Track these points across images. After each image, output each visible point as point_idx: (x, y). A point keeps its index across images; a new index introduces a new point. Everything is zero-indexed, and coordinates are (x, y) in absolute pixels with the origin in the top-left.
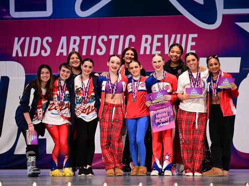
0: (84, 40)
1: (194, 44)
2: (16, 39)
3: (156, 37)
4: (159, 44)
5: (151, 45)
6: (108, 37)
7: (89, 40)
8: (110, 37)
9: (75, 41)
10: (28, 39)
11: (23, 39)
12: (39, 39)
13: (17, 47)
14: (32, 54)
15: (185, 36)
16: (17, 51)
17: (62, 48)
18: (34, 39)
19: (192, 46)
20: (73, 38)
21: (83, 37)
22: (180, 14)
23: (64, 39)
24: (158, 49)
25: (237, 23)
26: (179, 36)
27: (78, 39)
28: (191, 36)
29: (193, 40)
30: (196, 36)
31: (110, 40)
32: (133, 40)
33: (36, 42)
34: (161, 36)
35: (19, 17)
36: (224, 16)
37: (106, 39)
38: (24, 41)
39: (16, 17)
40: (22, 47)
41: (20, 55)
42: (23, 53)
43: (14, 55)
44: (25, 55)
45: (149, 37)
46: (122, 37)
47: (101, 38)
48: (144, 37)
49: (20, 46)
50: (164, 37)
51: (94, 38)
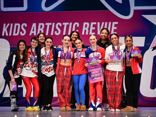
0: (47, 25)
1: (116, 28)
2: (5, 25)
3: (92, 24)
4: (94, 28)
5: (89, 29)
6: (62, 24)
7: (50, 25)
8: (64, 24)
9: (41, 26)
10: (12, 25)
11: (8, 24)
12: (19, 25)
13: (5, 30)
14: (14, 34)
15: (110, 23)
16: (5, 32)
17: (33, 30)
18: (16, 25)
19: (114, 30)
20: (40, 24)
21: (46, 24)
22: (107, 9)
23: (34, 25)
24: (93, 31)
25: (142, 15)
26: (106, 23)
27: (43, 25)
28: (114, 23)
29: (115, 25)
30: (117, 23)
31: (63, 26)
32: (78, 26)
33: (17, 26)
34: (95, 23)
35: (6, 11)
36: (135, 11)
37: (61, 25)
38: (10, 26)
39: (5, 11)
40: (8, 30)
41: (7, 35)
42: (9, 33)
43: (3, 35)
44: (10, 34)
45: (88, 24)
46: (71, 24)
47: (58, 24)
48: (85, 24)
49: (7, 29)
50: (97, 24)
51: (54, 24)
